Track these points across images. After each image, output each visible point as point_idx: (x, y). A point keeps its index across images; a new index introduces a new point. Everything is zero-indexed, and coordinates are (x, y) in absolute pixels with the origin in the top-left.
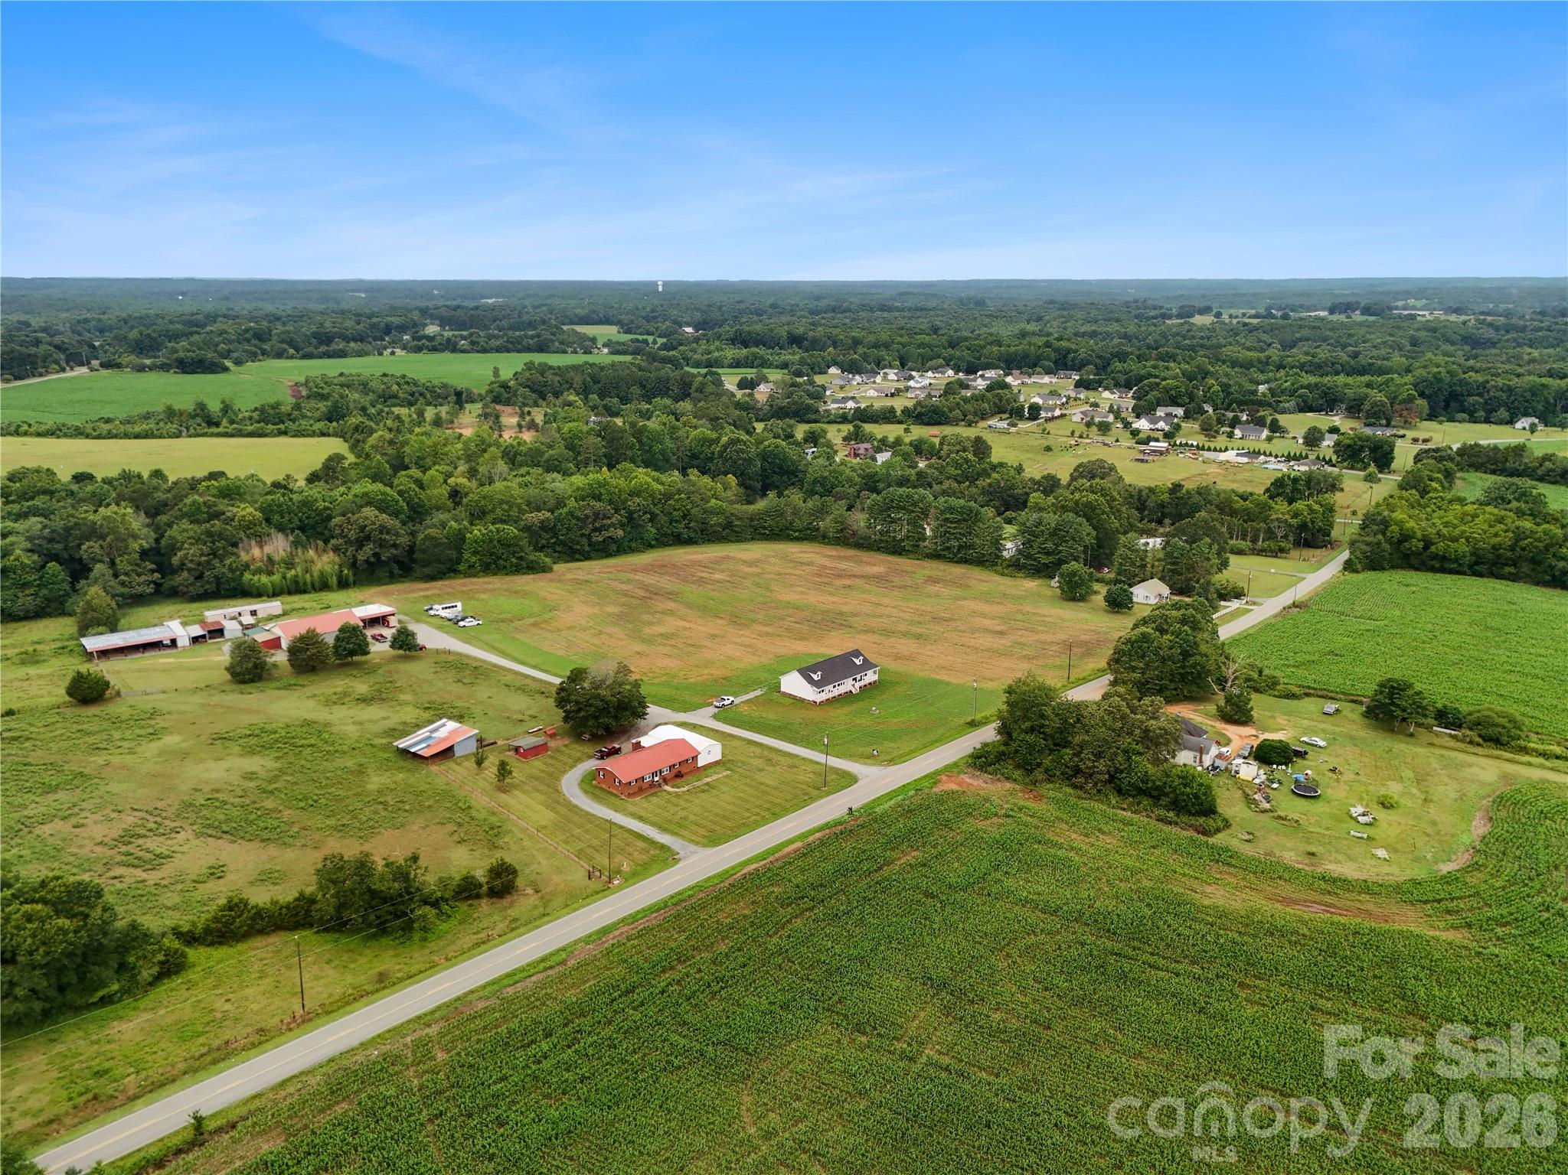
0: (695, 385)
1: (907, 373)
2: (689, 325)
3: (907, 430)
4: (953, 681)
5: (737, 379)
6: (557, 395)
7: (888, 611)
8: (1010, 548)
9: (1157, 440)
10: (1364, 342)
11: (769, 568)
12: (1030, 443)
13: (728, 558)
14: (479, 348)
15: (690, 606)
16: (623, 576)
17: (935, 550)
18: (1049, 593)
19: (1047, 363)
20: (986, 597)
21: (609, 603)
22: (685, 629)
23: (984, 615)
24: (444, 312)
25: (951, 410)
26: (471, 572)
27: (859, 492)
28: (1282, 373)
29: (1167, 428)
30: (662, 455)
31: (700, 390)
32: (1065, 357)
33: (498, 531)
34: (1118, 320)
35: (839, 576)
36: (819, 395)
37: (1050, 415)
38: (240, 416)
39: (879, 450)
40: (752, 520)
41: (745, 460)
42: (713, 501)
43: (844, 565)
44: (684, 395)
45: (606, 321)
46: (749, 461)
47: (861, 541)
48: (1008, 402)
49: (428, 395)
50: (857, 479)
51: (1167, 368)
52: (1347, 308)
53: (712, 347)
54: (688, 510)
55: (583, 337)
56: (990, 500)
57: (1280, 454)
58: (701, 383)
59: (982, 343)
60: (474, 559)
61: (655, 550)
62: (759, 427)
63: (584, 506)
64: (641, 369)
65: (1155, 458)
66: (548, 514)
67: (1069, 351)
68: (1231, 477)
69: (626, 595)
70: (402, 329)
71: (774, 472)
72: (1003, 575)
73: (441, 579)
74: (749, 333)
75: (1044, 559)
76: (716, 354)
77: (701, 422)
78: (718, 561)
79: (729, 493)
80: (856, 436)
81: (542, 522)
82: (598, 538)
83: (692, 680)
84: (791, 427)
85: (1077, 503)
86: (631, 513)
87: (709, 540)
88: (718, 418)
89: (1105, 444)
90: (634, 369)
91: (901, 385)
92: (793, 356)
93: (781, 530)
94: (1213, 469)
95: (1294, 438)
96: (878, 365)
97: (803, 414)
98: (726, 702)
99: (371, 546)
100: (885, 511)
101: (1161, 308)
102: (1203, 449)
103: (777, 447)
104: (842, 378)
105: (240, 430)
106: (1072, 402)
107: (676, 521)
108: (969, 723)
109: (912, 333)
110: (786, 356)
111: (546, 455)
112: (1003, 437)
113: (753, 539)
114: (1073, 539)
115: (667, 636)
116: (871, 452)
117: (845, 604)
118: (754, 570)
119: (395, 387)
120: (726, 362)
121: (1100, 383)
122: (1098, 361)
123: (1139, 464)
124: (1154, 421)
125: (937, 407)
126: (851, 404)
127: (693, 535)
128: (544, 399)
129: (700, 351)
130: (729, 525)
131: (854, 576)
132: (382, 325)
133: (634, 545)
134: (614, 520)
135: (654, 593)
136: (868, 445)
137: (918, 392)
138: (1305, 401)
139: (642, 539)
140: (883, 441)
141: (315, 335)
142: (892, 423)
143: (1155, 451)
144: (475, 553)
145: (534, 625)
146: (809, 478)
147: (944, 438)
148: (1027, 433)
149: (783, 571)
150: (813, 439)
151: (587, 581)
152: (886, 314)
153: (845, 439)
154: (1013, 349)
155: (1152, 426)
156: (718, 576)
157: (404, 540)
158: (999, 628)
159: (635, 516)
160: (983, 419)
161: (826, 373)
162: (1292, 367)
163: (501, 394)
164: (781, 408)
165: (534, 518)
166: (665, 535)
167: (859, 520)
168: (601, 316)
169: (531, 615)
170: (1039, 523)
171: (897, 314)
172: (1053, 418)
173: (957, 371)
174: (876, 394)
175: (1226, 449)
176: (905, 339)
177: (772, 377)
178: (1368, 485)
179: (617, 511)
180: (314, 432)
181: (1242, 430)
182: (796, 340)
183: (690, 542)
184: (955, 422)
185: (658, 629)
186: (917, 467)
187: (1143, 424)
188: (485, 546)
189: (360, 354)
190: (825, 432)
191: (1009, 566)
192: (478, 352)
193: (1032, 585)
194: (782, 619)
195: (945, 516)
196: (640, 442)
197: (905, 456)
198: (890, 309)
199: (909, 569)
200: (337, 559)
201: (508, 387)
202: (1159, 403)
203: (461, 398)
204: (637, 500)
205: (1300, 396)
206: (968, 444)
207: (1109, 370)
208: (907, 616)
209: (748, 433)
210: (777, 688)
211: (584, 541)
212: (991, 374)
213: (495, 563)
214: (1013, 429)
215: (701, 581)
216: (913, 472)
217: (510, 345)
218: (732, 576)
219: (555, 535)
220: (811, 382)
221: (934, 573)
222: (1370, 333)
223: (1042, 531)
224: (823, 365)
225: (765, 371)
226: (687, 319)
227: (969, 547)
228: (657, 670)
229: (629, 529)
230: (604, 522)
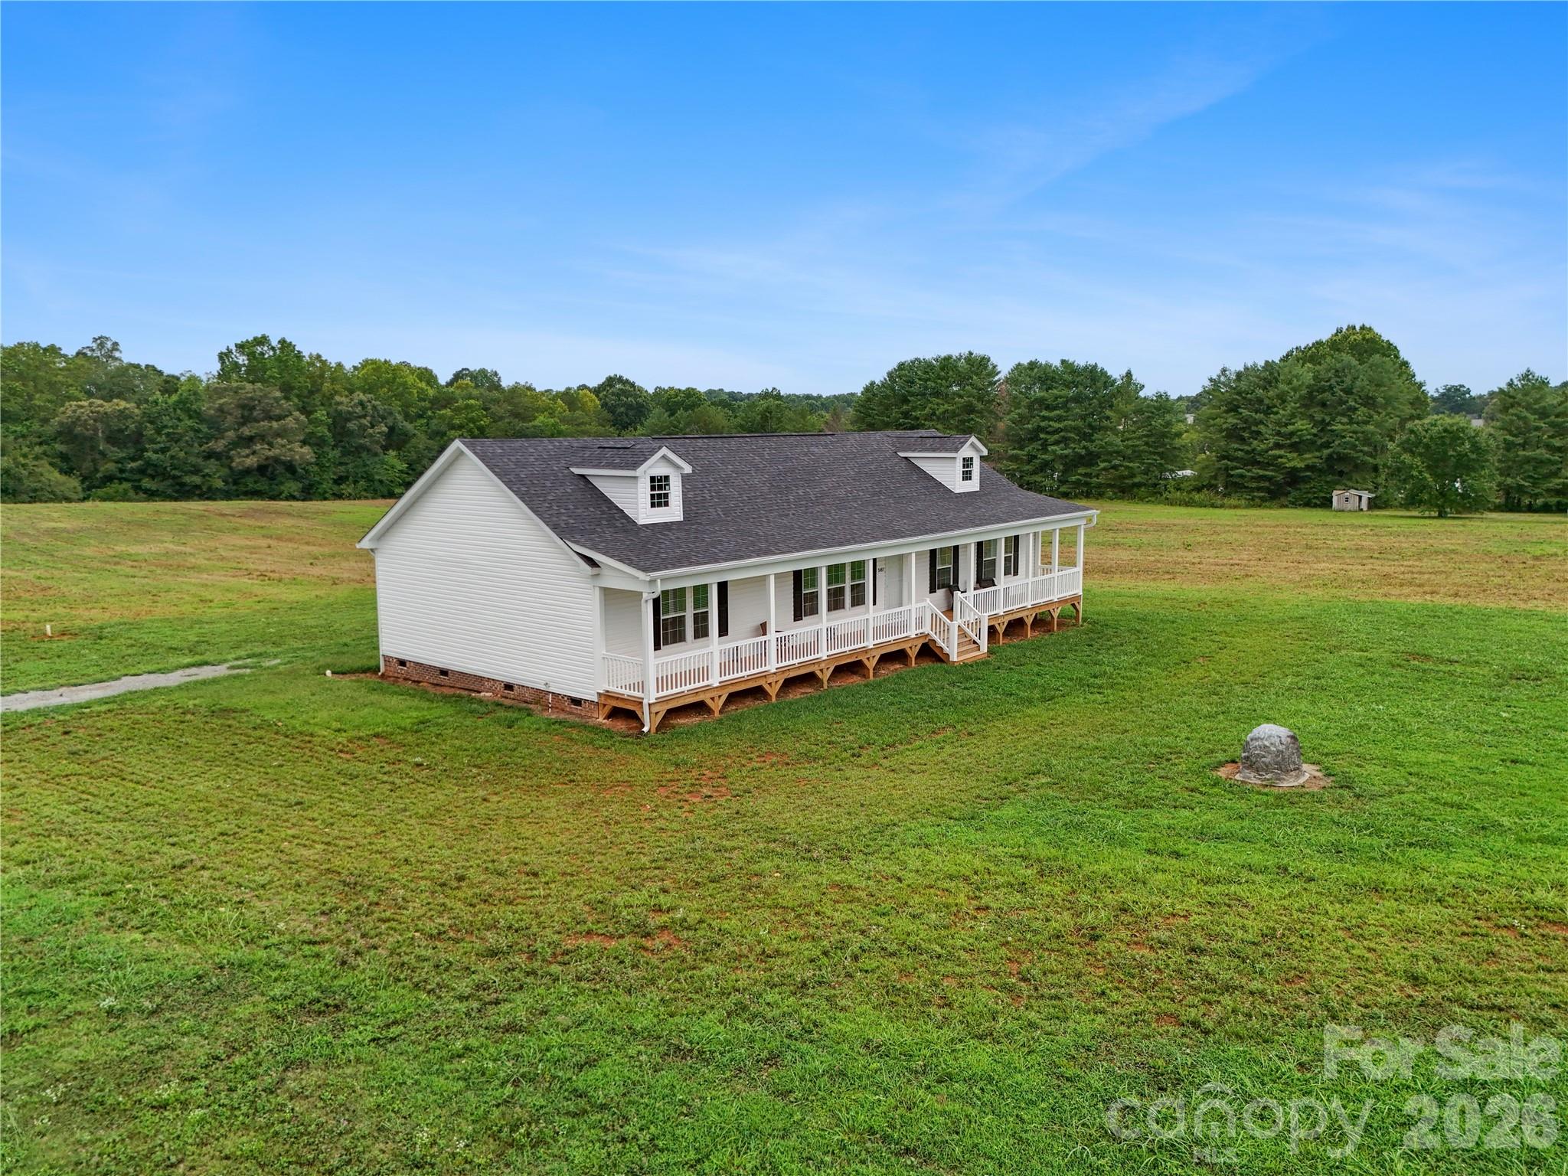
75: (1293, 460)
81: (105, 421)
86: (338, 420)
134: (290, 424)
159: (352, 425)
195: (1030, 395)
211: (212, 468)
219: (139, 452)
227: (1093, 457)
229: (335, 454)
230: (265, 424)
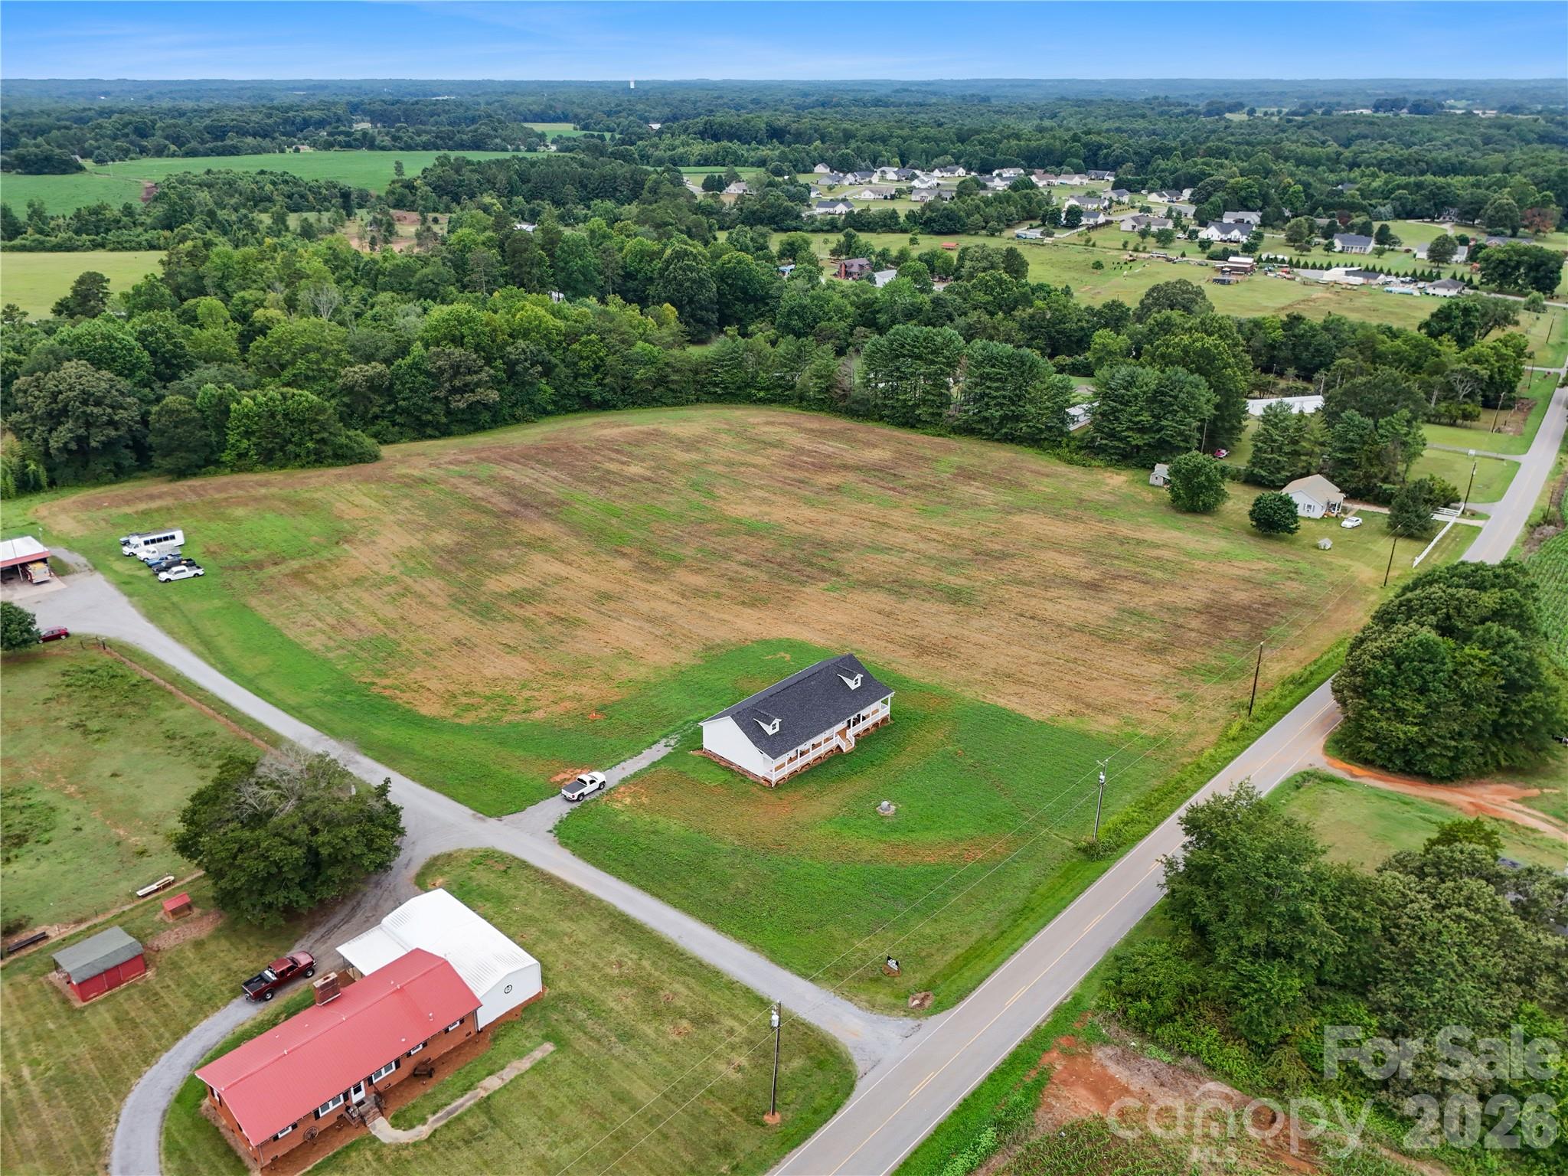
0: (648, 184)
1: (908, 172)
2: (657, 121)
3: (913, 241)
4: (1031, 714)
5: (701, 179)
6: (472, 197)
7: (901, 538)
8: (1080, 416)
9: (1236, 254)
10: (1430, 140)
11: (717, 453)
12: (1073, 259)
13: (656, 435)
14: (402, 145)
15: (575, 530)
16: (485, 470)
17: (966, 421)
18: (1149, 497)
19: (1075, 161)
20: (1052, 507)
21: (442, 525)
22: (560, 580)
23: (1057, 546)
24: (377, 107)
25: (968, 215)
26: (242, 464)
27: (852, 327)
28: (1357, 172)
29: (1244, 239)
30: (583, 275)
31: (654, 191)
32: (1095, 154)
33: (284, 397)
34: (1143, 116)
35: (822, 468)
36: (802, 198)
37: (1092, 222)
38: (53, 224)
39: (877, 267)
40: (696, 372)
41: (694, 281)
42: (640, 343)
43: (830, 447)
44: (634, 195)
45: (564, 118)
46: (701, 283)
47: (855, 406)
48: (1039, 203)
49: (311, 198)
50: (850, 309)
51: (1221, 166)
52: (1394, 105)
53: (677, 142)
54: (601, 359)
55: (531, 133)
56: (1032, 339)
57: (1402, 273)
58: (655, 181)
59: (997, 136)
60: (245, 443)
61: (551, 419)
62: (722, 237)
63: (437, 354)
64: (582, 164)
65: (1239, 278)
66: (381, 367)
67: (1100, 146)
68: (1347, 304)
69: (477, 508)
70: (321, 124)
71: (737, 299)
72: (1070, 462)
73: (195, 475)
74: (721, 125)
75: (1137, 439)
76: (681, 150)
77: (643, 229)
78: (638, 441)
79: (665, 331)
80: (848, 249)
81: (370, 380)
82: (460, 403)
83: (539, 715)
84: (764, 235)
85: (1186, 351)
86: (511, 366)
87: (634, 403)
88: (667, 224)
89: (1169, 260)
90: (575, 165)
91: (903, 186)
92: (771, 151)
93: (739, 388)
94: (1318, 293)
95: (1408, 251)
96: (874, 162)
97: (779, 219)
98: (588, 789)
99: (70, 425)
100: (892, 360)
101: (1187, 105)
102: (1297, 266)
103: (739, 262)
104: (829, 177)
105: (42, 243)
106: (1115, 207)
107: (584, 376)
108: (1084, 851)
109: (914, 127)
110: (764, 151)
111: (418, 275)
112: (1036, 250)
113: (698, 400)
114: (1185, 408)
115: (522, 598)
116: (868, 270)
117: (831, 523)
118: (694, 456)
119: (269, 187)
120: (693, 159)
121: (1143, 184)
122: (1136, 158)
123: (1220, 286)
124: (1226, 229)
125: (952, 211)
126: (841, 208)
127: (608, 396)
128: (459, 203)
129: (662, 146)
130: (662, 381)
131: (845, 467)
132: (298, 120)
133: (518, 412)
134: (484, 376)
135: (525, 502)
136: (864, 261)
137: (924, 194)
138: (1403, 205)
139: (531, 402)
140: (884, 254)
141: (209, 129)
142: (894, 232)
143: (1237, 269)
144: (247, 434)
145: (297, 575)
146: (785, 305)
147: (965, 250)
148: (1067, 245)
149: (737, 458)
150: (791, 251)
151: (423, 480)
152: (881, 110)
153: (833, 252)
154: (1033, 144)
155: (1223, 237)
156: (635, 469)
157: (129, 414)
158: (1087, 575)
159: (519, 368)
160: (1009, 226)
161: (811, 171)
162: (1368, 166)
163: (403, 197)
164: (753, 213)
165: (358, 372)
166: (567, 395)
167: (853, 371)
168: (559, 112)
169: (301, 553)
170: (1130, 383)
171: (892, 109)
172: (1096, 226)
173: (969, 170)
174: (872, 196)
175: (1329, 267)
176: (906, 132)
177: (744, 177)
178: (1534, 315)
179: (489, 361)
180: (140, 244)
181: (1342, 241)
182: (776, 134)
183: (604, 406)
184: (974, 231)
185: (512, 582)
186: (931, 291)
187: (1211, 233)
188: (262, 422)
189: (257, 151)
190: (807, 243)
191: (1080, 448)
192: (401, 149)
193: (1117, 480)
194: (726, 557)
195: (981, 370)
196: (551, 255)
197: (916, 276)
198: (886, 105)
199: (928, 453)
200: (17, 446)
201: (414, 187)
202: (1227, 207)
203: (348, 201)
204: (521, 343)
205: (1399, 199)
206: (998, 259)
207: (1150, 168)
208: (931, 549)
209: (706, 243)
210: (695, 739)
211: (439, 409)
212: (1009, 173)
213: (282, 449)
214: (1048, 240)
215: (605, 480)
216: (927, 298)
217: (439, 142)
218: (654, 469)
219: (393, 399)
220: (793, 182)
221: (967, 461)
222: (1436, 131)
223: (1136, 396)
224: (808, 162)
225: (737, 169)
226: (656, 114)
227: (1017, 418)
228: (479, 688)
229: (510, 388)
230: (468, 378)
